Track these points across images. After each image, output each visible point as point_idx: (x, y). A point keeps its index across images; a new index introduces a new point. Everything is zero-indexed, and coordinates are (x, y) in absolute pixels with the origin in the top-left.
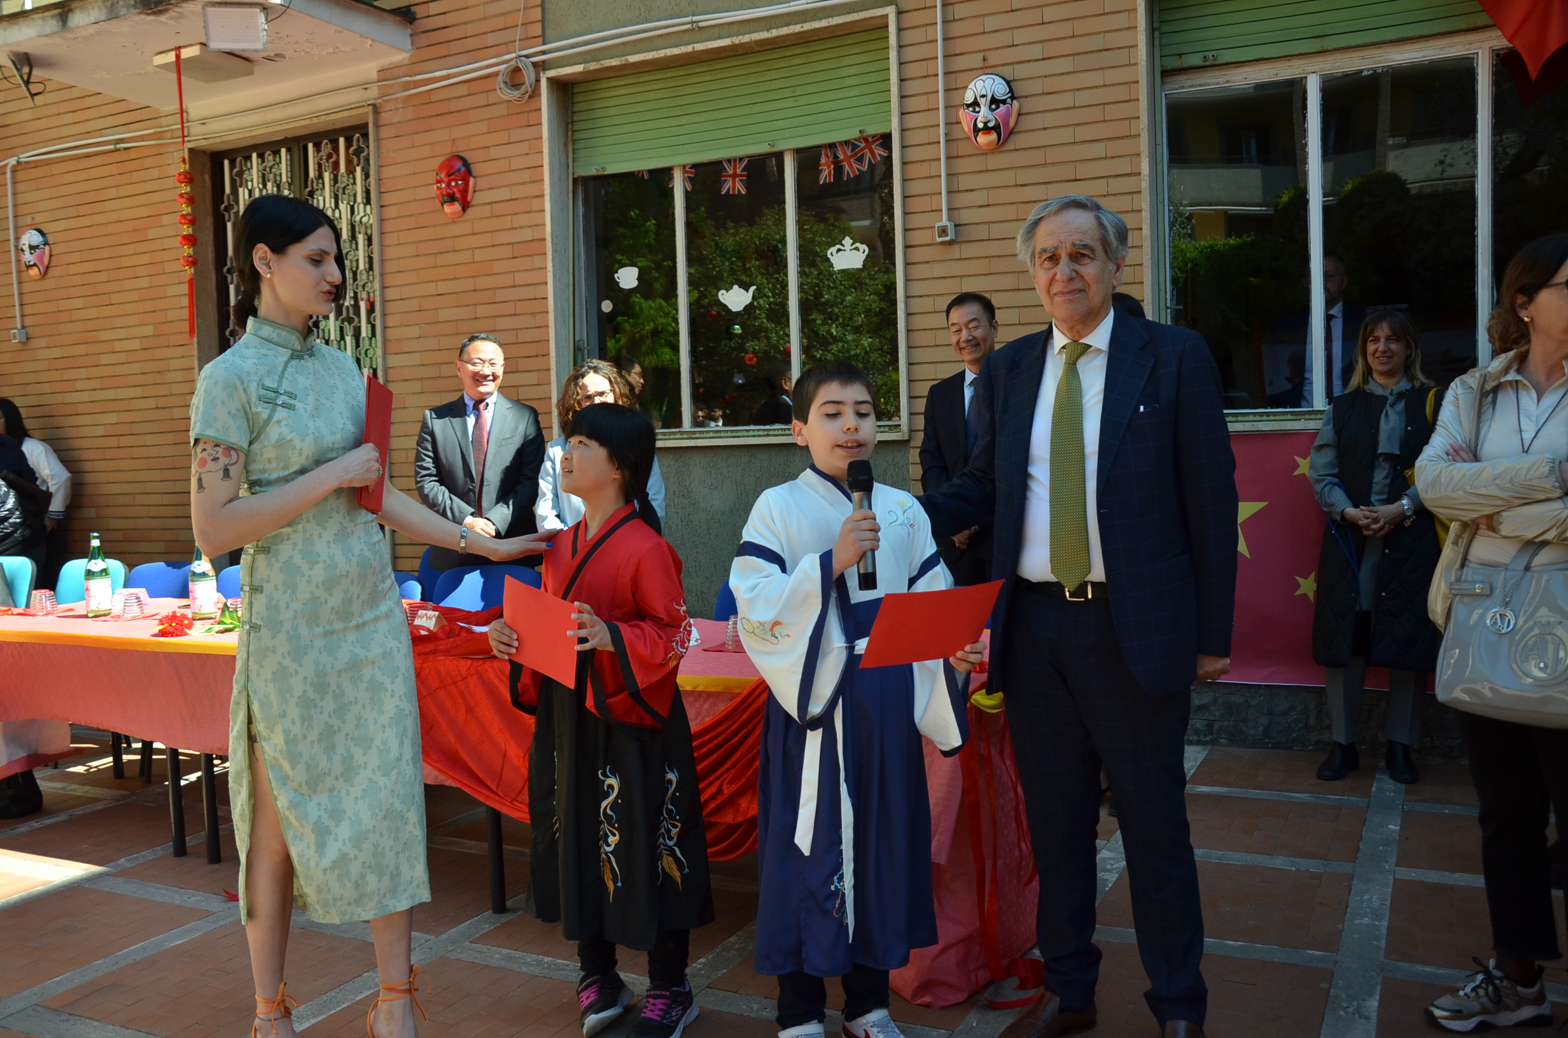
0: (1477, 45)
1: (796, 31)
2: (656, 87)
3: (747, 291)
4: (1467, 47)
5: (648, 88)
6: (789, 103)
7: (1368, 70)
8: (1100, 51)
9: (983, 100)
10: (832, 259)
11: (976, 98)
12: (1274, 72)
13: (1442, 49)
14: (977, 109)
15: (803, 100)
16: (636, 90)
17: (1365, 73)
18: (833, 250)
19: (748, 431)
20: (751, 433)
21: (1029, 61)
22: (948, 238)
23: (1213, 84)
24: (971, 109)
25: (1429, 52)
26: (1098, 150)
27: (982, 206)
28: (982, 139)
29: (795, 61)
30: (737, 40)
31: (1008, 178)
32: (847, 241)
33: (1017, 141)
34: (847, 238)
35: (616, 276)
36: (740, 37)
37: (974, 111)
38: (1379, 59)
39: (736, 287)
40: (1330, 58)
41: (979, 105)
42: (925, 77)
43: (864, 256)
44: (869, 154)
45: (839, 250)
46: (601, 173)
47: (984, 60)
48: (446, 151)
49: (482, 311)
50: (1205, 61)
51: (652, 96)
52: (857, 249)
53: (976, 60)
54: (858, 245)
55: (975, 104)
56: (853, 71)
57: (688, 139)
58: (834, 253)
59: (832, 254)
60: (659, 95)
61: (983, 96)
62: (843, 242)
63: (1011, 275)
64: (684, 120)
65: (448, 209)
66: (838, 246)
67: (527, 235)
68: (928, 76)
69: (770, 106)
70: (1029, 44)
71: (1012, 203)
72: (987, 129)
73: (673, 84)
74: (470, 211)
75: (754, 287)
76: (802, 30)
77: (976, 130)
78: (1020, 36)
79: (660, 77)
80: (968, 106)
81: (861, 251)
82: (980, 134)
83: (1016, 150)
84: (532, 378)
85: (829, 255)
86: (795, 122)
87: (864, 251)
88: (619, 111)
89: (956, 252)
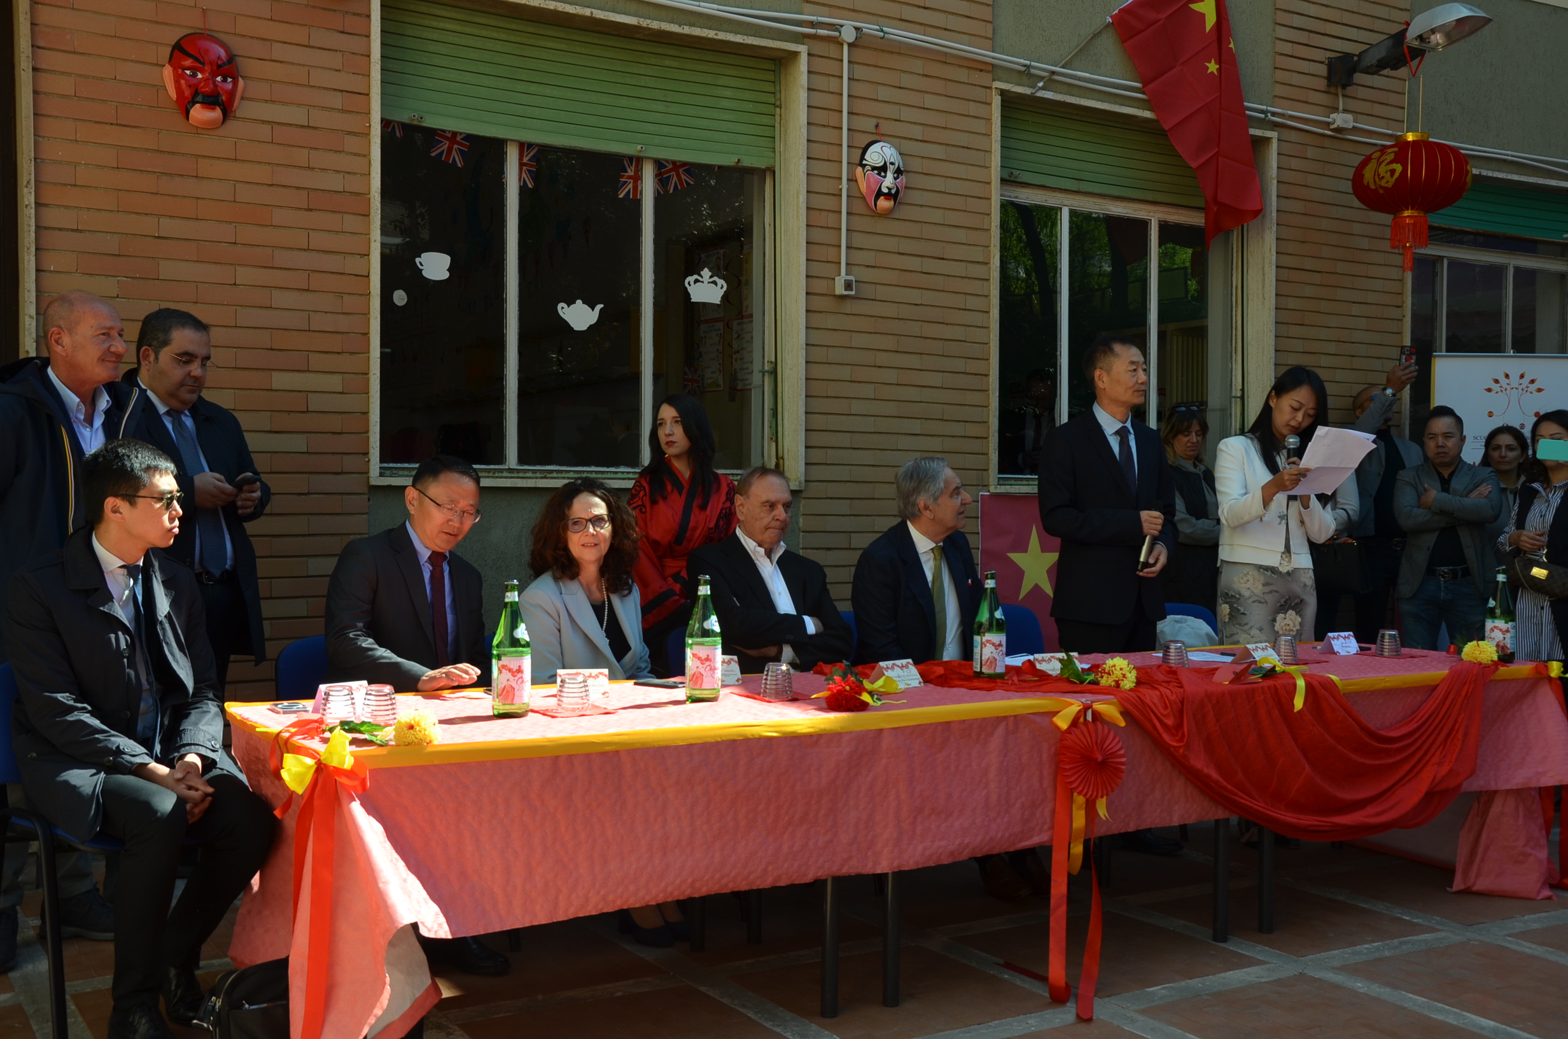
0: (1151, 214)
1: (710, 36)
2: (494, 35)
3: (593, 310)
4: (1147, 214)
5: (484, 33)
6: (660, 107)
7: (1096, 213)
8: (964, 147)
9: (892, 167)
10: (690, 289)
11: (885, 163)
12: (1044, 198)
13: (1135, 210)
14: (883, 174)
15: (674, 109)
16: (468, 30)
17: (1094, 215)
18: (691, 279)
19: (616, 473)
20: (619, 476)
21: (911, 139)
22: (853, 293)
23: (1007, 197)
24: (876, 172)
25: (1129, 211)
26: (961, 235)
27: (868, 266)
28: (883, 203)
29: (667, 62)
30: (644, 23)
31: (890, 244)
32: (706, 273)
33: (905, 212)
34: (706, 270)
35: (417, 260)
36: (649, 21)
37: (879, 174)
38: (1103, 207)
39: (579, 302)
40: (1077, 197)
41: (885, 172)
42: (824, 126)
43: (722, 292)
44: (675, 178)
45: (696, 281)
46: (415, 123)
47: (877, 126)
48: (191, 22)
49: (245, 275)
50: (1010, 176)
51: (490, 45)
52: (715, 283)
53: (868, 124)
54: (715, 278)
55: (883, 169)
56: (728, 93)
57: (537, 112)
58: (692, 283)
59: (689, 283)
60: (499, 46)
61: (892, 164)
62: (702, 273)
63: (891, 336)
64: (533, 88)
65: (198, 113)
66: (696, 277)
67: (335, 183)
68: (828, 126)
69: (638, 104)
70: (912, 123)
71: (892, 269)
72: (888, 196)
73: (518, 40)
74: (231, 124)
75: (602, 306)
76: (715, 37)
77: (879, 194)
78: (907, 114)
79: (501, 24)
80: (874, 168)
81: (719, 286)
82: (882, 198)
83: (899, 219)
84: (334, 382)
85: (687, 285)
86: (666, 130)
87: (722, 287)
88: (443, 49)
89: (848, 307)
